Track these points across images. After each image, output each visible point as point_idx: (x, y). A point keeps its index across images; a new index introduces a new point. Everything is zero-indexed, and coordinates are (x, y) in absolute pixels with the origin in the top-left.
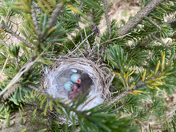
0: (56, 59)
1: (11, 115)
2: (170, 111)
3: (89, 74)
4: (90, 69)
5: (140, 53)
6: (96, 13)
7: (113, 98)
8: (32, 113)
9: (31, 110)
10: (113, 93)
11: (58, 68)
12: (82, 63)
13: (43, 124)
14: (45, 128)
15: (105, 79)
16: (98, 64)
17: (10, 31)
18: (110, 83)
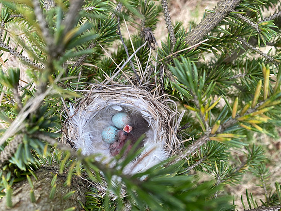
0: (87, 91)
1: (15, 188)
2: (275, 166)
3: (142, 112)
4: (144, 104)
5: (224, 73)
6: (148, 9)
7: (184, 149)
8: (50, 182)
9: (49, 177)
10: (183, 142)
11: (90, 106)
12: (130, 94)
13: (70, 199)
14: (74, 206)
15: (169, 119)
16: (156, 94)
17: (7, 48)
18: (177, 126)
